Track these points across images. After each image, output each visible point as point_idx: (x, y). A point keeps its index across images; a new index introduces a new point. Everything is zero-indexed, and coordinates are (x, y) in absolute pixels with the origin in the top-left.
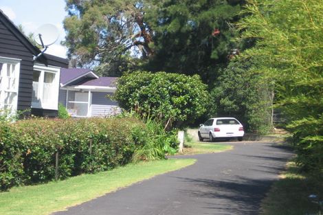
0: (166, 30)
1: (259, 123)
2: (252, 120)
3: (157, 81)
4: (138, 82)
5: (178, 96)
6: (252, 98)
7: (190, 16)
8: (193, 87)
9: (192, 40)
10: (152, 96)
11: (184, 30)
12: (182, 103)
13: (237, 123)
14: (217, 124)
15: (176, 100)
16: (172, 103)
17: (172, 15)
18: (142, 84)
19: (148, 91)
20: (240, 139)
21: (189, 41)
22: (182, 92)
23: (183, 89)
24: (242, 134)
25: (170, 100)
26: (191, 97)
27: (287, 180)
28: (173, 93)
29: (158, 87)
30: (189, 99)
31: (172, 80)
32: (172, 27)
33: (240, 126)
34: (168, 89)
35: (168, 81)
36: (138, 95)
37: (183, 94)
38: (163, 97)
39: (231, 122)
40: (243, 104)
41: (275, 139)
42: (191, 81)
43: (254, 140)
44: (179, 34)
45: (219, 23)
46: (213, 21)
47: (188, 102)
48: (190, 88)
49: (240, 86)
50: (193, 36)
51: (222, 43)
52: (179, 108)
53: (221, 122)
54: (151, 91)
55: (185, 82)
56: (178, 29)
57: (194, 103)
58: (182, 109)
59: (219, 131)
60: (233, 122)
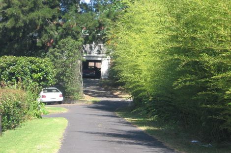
0: (5, 26)
1: (74, 91)
2: (69, 89)
3: (21, 63)
4: (7, 64)
5: (37, 73)
6: (68, 74)
7: (22, 16)
8: (46, 66)
9: (24, 33)
10: (18, 73)
11: (18, 26)
12: (40, 78)
13: (57, 91)
14: (44, 92)
15: (35, 76)
16: (32, 78)
17: (9, 15)
18: (10, 65)
19: (15, 69)
20: (60, 103)
21: (21, 33)
22: (40, 70)
23: (40, 68)
24: (61, 99)
25: (31, 76)
26: (46, 74)
27: (148, 131)
28: (33, 71)
29: (22, 67)
30: (44, 75)
31: (31, 62)
32: (9, 24)
33: (61, 93)
34: (29, 68)
35: (28, 63)
36: (7, 73)
37: (40, 72)
38: (26, 74)
39: (53, 91)
40: (62, 78)
41: (86, 102)
42: (45, 62)
43: (70, 103)
44: (14, 29)
45: (43, 21)
46: (39, 19)
47: (43, 77)
48: (45, 67)
49: (59, 65)
50: (24, 30)
51: (45, 35)
52: (38, 82)
53: (46, 91)
54: (17, 70)
55: (41, 63)
56: (13, 25)
57: (47, 78)
58: (39, 82)
59: (45, 97)
60: (55, 91)
